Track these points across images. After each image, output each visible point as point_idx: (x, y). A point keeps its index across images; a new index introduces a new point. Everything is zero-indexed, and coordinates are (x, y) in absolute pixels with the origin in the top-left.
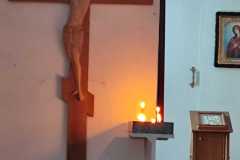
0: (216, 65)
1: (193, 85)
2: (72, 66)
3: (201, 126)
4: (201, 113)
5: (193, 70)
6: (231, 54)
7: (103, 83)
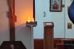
0: (50, 11)
1: (44, 16)
2: (10, 9)
3: (46, 26)
4: (46, 23)
5: (44, 12)
6: (54, 8)
7: (19, 13)
